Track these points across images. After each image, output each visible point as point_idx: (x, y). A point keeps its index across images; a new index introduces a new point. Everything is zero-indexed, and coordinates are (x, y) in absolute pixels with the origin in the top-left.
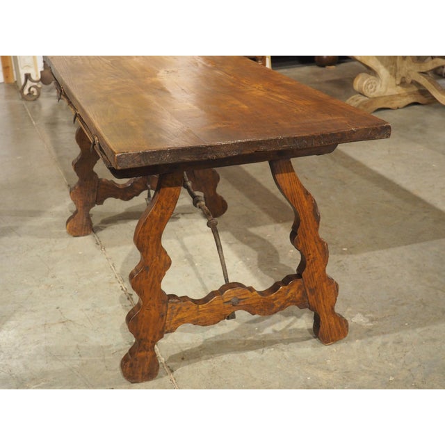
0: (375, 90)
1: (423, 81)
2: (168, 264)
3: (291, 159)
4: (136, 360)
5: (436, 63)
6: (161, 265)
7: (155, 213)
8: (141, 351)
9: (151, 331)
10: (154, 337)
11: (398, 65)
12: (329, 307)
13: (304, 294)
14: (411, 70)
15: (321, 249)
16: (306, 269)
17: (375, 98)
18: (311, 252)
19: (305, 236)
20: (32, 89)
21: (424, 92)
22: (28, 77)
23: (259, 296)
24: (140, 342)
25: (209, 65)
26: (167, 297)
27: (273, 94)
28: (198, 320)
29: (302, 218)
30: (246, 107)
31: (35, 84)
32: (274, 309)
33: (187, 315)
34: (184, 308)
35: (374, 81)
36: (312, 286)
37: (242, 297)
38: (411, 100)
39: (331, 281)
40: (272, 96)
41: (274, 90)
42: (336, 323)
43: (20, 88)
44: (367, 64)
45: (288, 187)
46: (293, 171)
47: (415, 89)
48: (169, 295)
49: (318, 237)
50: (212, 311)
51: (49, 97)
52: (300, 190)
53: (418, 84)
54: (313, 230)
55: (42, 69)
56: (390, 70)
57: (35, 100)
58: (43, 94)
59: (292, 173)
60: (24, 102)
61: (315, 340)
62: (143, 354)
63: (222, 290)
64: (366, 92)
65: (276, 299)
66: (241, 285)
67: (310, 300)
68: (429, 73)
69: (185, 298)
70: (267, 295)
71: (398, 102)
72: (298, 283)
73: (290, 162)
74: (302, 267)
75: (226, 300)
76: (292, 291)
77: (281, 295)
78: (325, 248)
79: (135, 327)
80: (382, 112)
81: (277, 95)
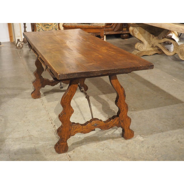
0: (142, 49)
1: (160, 46)
2: (72, 112)
3: (117, 75)
4: (60, 145)
5: (165, 40)
6: (70, 112)
7: (69, 94)
8: (62, 143)
9: (66, 135)
10: (67, 138)
11: (151, 40)
12: (128, 127)
13: (119, 122)
14: (156, 42)
15: (126, 107)
16: (121, 114)
17: (142, 51)
18: (122, 108)
19: (120, 102)
20: (20, 45)
21: (160, 50)
22: (18, 40)
23: (104, 123)
24: (62, 140)
25: (84, 40)
26: (72, 124)
27: (110, 51)
28: (82, 131)
29: (120, 96)
30: (101, 56)
31: (21, 43)
32: (109, 128)
33: (79, 130)
34: (78, 127)
35: (142, 46)
36: (122, 119)
37: (98, 123)
38: (155, 52)
39: (129, 118)
40: (109, 52)
41: (110, 50)
42: (130, 132)
43: (16, 44)
44: (140, 40)
45: (115, 85)
46: (117, 79)
47: (157, 49)
48: (72, 123)
49: (125, 102)
50: (87, 128)
51: (26, 47)
52: (119, 86)
53: (158, 47)
54: (123, 100)
55: (24, 38)
56: (148, 42)
57: (21, 49)
58: (24, 46)
59: (117, 80)
60: (17, 49)
61: (122, 138)
62: (63, 144)
63: (91, 121)
64: (139, 50)
65: (110, 124)
66: (97, 119)
67: (121, 124)
68: (162, 43)
69: (78, 124)
70: (107, 123)
71: (151, 53)
72: (118, 118)
73: (116, 76)
74: (119, 113)
75: (92, 124)
76: (115, 121)
77: (111, 122)
78: (127, 106)
79: (60, 134)
80: (145, 56)
81: (111, 52)
